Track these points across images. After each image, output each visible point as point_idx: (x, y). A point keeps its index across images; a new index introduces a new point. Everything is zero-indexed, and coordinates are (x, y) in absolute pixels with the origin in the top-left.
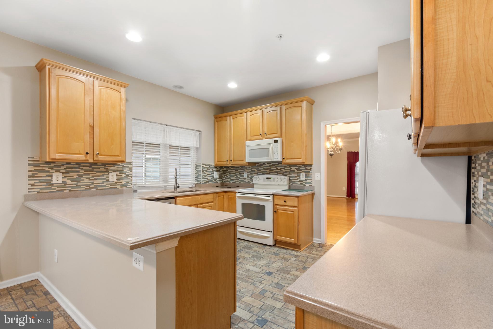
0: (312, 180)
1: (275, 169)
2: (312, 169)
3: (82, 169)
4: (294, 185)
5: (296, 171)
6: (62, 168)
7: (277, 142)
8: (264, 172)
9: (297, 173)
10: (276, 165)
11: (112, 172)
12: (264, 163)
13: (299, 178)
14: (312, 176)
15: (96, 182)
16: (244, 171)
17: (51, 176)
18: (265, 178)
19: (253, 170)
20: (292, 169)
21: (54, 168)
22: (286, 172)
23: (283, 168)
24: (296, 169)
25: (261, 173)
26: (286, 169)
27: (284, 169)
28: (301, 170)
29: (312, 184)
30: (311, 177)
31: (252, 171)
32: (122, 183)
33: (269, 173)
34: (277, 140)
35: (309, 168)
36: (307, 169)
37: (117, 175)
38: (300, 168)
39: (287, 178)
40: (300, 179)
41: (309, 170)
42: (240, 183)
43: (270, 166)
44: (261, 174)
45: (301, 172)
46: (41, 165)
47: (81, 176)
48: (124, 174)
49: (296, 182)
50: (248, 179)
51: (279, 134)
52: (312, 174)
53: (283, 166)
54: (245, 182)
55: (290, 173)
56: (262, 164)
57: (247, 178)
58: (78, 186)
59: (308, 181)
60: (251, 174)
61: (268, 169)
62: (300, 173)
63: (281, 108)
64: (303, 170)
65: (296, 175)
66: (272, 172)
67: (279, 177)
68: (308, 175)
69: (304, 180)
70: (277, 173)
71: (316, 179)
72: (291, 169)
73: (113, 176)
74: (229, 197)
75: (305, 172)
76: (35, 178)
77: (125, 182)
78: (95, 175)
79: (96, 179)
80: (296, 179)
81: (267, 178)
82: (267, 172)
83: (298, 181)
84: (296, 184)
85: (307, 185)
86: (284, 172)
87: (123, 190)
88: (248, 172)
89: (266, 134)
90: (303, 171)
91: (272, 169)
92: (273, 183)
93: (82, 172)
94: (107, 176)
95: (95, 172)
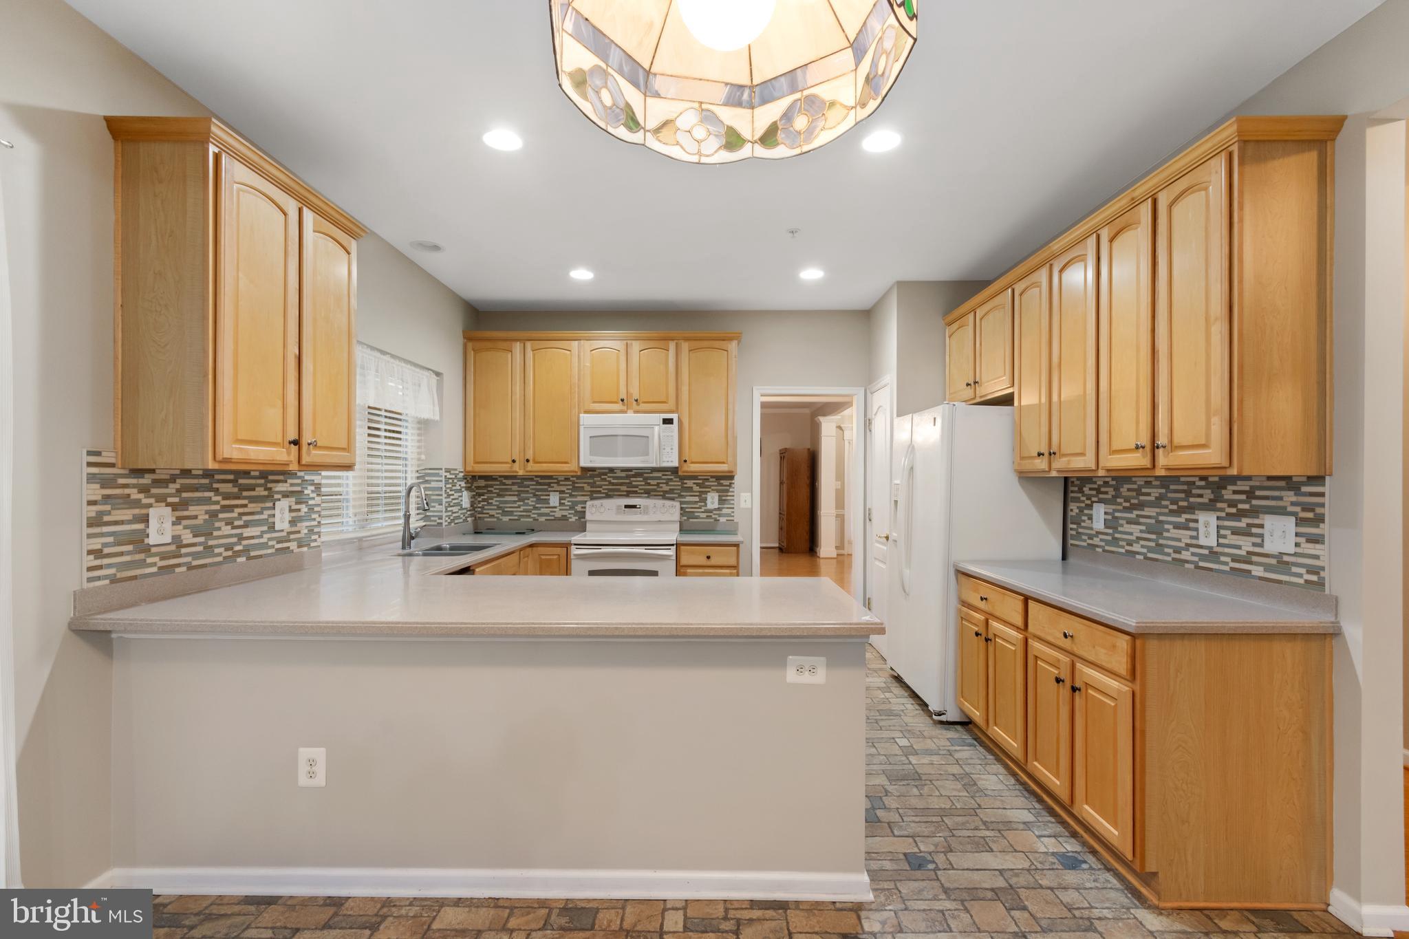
0: (733, 508)
1: (643, 483)
2: (733, 486)
3: (216, 491)
4: (691, 520)
5: (696, 488)
6: (172, 488)
7: (672, 423)
8: (610, 490)
9: (698, 494)
10: (645, 475)
11: (279, 500)
12: (611, 470)
13: (703, 504)
14: (733, 500)
15: (247, 532)
16: (549, 489)
17: (145, 519)
18: (620, 506)
19: (576, 485)
20: (686, 483)
21: (154, 491)
22: (671, 491)
23: (664, 481)
24: (697, 484)
25: (603, 493)
26: (670, 483)
27: (667, 484)
28: (709, 487)
29: (733, 516)
30: (732, 502)
31: (575, 488)
32: (299, 532)
33: (625, 493)
34: (672, 419)
35: (726, 482)
36: (722, 485)
37: (291, 510)
38: (707, 484)
39: (677, 504)
40: (705, 508)
41: (728, 488)
42: (538, 520)
43: (628, 477)
44: (604, 495)
45: (709, 492)
46: (121, 481)
47: (213, 515)
48: (304, 506)
49: (696, 514)
50: (560, 510)
51: (671, 404)
52: (733, 496)
53: (663, 477)
54: (553, 518)
55: (682, 494)
56: (607, 471)
57: (560, 508)
58: (209, 549)
59: (724, 511)
60: (571, 495)
61: (621, 484)
62: (706, 492)
63: (677, 343)
64: (713, 488)
65: (697, 499)
66: (636, 492)
67: (659, 502)
68: (724, 498)
69: (715, 509)
70: (648, 494)
71: (743, 505)
72: (685, 485)
73: (282, 510)
74: (543, 557)
75: (718, 491)
76: (105, 529)
77: (306, 531)
78: (246, 510)
79: (246, 526)
80: (697, 506)
81: (626, 507)
82: (619, 490)
83: (702, 512)
84: (698, 517)
85: (723, 520)
86: (666, 492)
87: (302, 553)
88: (562, 492)
89: (637, 401)
90: (713, 490)
91: (634, 483)
92: (645, 518)
93: (217, 503)
94: (270, 512)
95: (245, 502)
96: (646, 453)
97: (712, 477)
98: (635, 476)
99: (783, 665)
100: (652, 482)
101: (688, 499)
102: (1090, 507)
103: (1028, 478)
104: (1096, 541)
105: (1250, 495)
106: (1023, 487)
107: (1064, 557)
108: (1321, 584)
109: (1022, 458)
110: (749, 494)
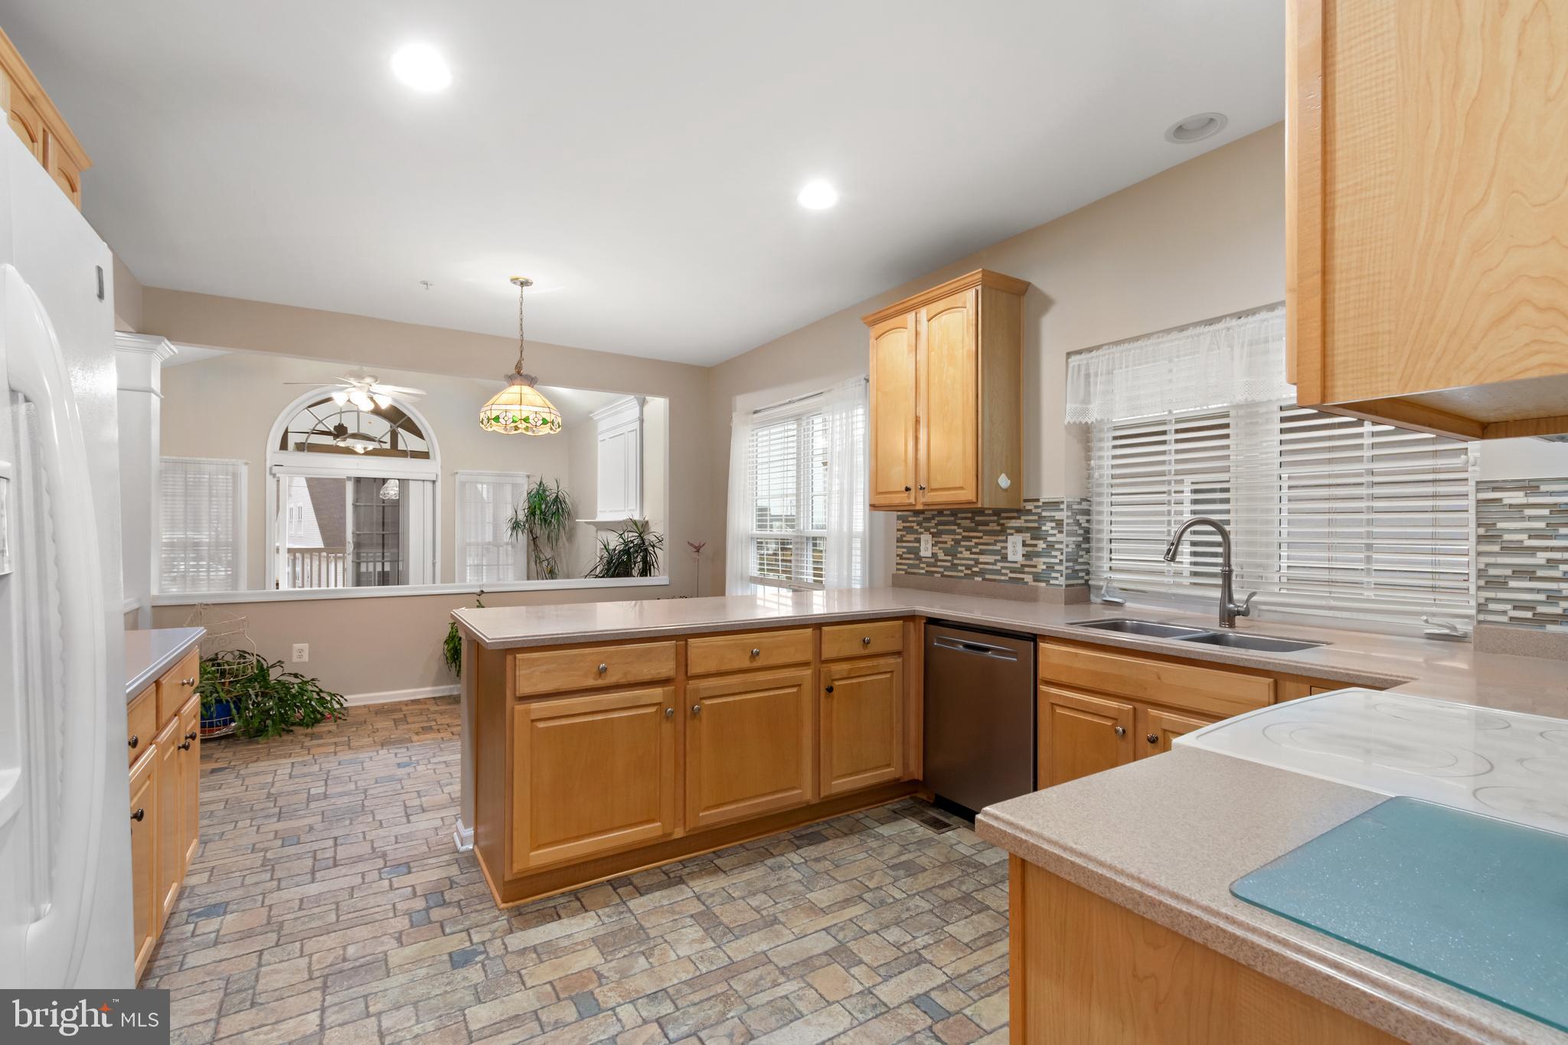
3: (959, 525)
6: (934, 522)
11: (1012, 534)
15: (983, 558)
17: (918, 541)
21: (924, 524)
32: (1035, 567)
37: (1024, 544)
46: (910, 519)
47: (957, 542)
48: (1042, 542)
58: (954, 567)
73: (1014, 544)
76: (904, 544)
77: (1044, 567)
78: (981, 541)
79: (982, 553)
93: (959, 534)
94: (1003, 544)
95: (981, 534)
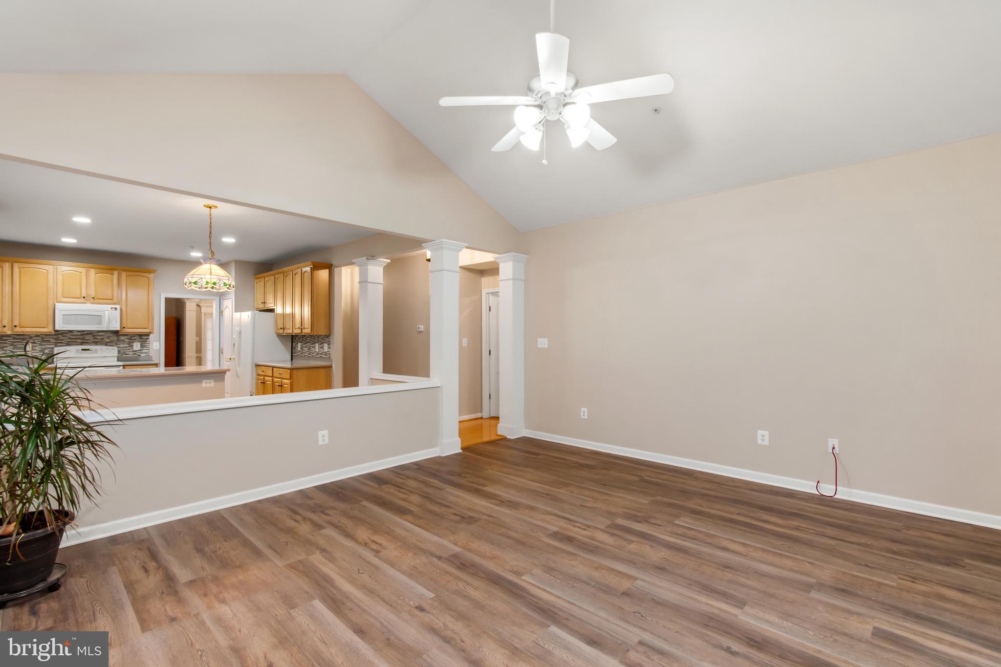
0: (149, 349)
1: (92, 338)
2: (149, 339)
4: (124, 355)
5: (127, 340)
9: (128, 343)
12: (71, 331)
14: (149, 346)
18: (78, 349)
20: (121, 338)
22: (111, 342)
24: (128, 338)
25: (66, 343)
26: (111, 338)
27: (108, 338)
28: (135, 340)
29: (149, 353)
35: (145, 337)
36: (142, 338)
38: (133, 338)
39: (116, 349)
40: (132, 349)
41: (146, 340)
43: (81, 335)
45: (135, 342)
49: (127, 352)
52: (149, 343)
55: (118, 343)
56: (67, 332)
59: (144, 351)
62: (133, 342)
63: (120, 273)
65: (127, 345)
67: (104, 347)
68: (143, 345)
69: (139, 350)
70: (96, 343)
71: (154, 347)
75: (141, 342)
80: (128, 349)
81: (82, 350)
82: (76, 342)
83: (131, 351)
84: (128, 354)
85: (143, 355)
86: (107, 342)
89: (93, 298)
90: (138, 341)
91: (86, 338)
92: (95, 355)
96: (100, 323)
97: (136, 335)
98: (88, 334)
99: (201, 382)
100: (98, 337)
101: (121, 346)
102: (297, 344)
103: (281, 336)
104: (299, 354)
105: (322, 339)
106: (279, 339)
107: (292, 360)
108: (330, 357)
109: (277, 329)
110: (159, 343)
